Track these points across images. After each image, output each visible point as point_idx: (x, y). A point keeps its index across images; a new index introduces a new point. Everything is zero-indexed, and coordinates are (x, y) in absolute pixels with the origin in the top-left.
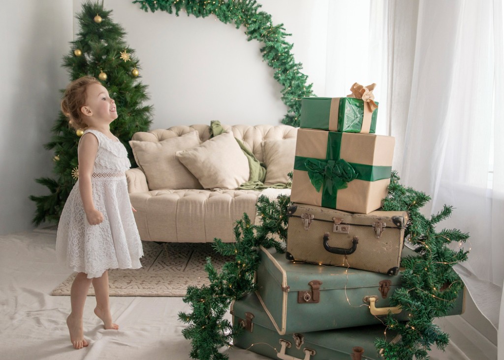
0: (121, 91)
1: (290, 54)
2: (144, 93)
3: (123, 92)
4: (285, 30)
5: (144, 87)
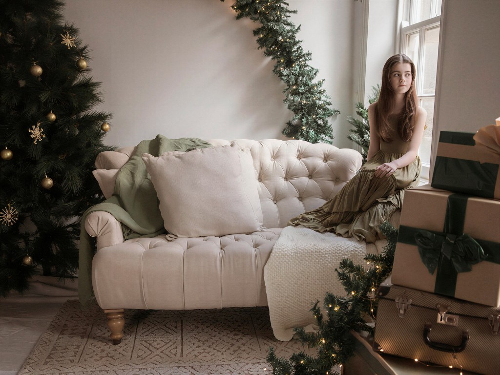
1: (297, 40)
2: (94, 93)
4: (288, 4)
5: (96, 84)
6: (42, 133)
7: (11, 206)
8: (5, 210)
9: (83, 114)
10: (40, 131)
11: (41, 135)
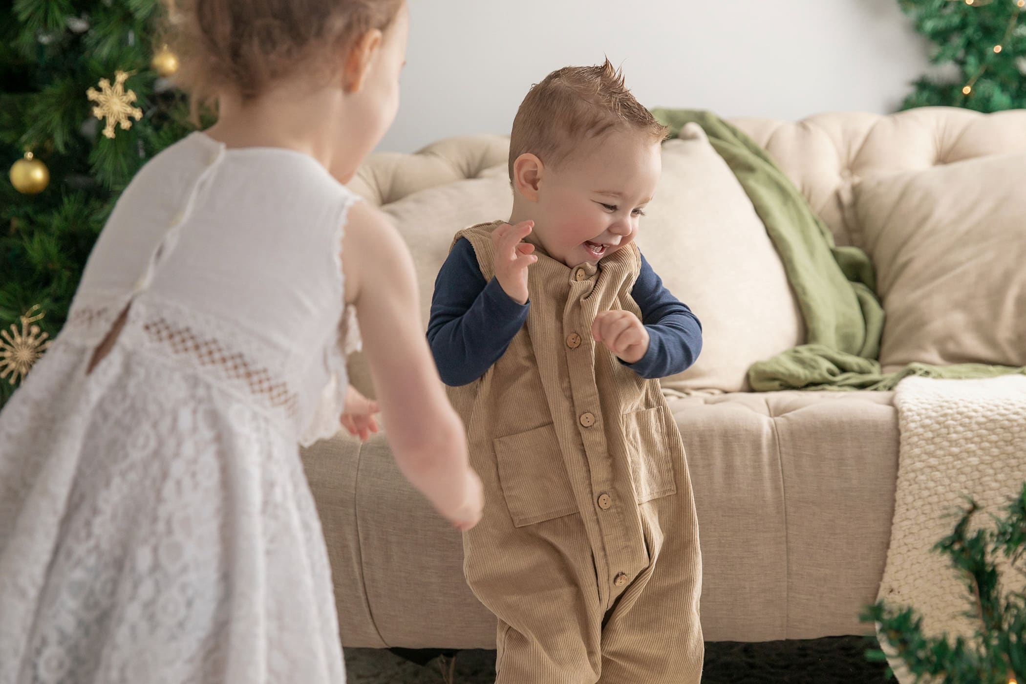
6: (133, 104)
7: (31, 324)
10: (125, 99)
11: (129, 110)
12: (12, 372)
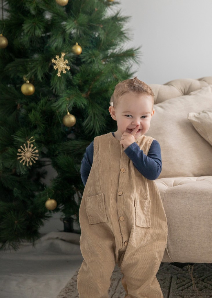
0: (91, 24)
2: (122, 30)
3: (95, 24)
5: (123, 19)
6: (67, 65)
7: (30, 144)
8: (24, 148)
9: (110, 51)
10: (64, 63)
11: (66, 67)
12: (24, 161)
